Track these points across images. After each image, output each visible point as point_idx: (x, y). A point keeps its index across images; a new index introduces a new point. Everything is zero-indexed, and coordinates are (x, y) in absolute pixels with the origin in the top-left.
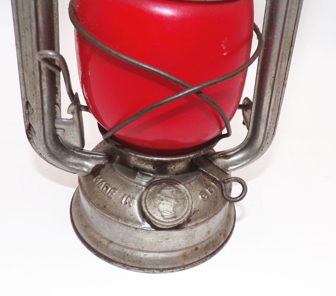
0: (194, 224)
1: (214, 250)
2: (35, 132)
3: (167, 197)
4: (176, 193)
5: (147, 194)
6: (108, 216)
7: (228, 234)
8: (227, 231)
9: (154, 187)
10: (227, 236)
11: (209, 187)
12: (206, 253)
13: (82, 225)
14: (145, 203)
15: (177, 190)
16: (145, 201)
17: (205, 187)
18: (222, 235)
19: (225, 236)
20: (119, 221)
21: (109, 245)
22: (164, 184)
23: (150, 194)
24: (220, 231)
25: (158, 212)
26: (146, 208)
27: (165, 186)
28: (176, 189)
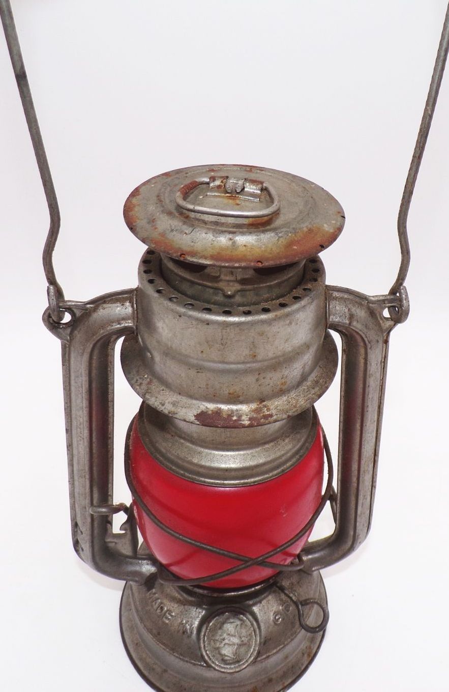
0: (264, 657)
1: (294, 678)
2: (83, 550)
3: (229, 634)
4: (241, 628)
5: (207, 629)
6: (162, 646)
7: (314, 651)
8: (312, 648)
9: (215, 619)
10: (312, 655)
11: (284, 603)
12: (284, 683)
13: (132, 641)
14: (204, 642)
15: (242, 624)
16: (204, 640)
17: (280, 604)
18: (306, 655)
19: (309, 655)
20: (175, 654)
21: (164, 674)
22: (227, 613)
23: (210, 629)
24: (303, 650)
25: (218, 655)
26: (205, 650)
27: (228, 618)
28: (242, 622)
